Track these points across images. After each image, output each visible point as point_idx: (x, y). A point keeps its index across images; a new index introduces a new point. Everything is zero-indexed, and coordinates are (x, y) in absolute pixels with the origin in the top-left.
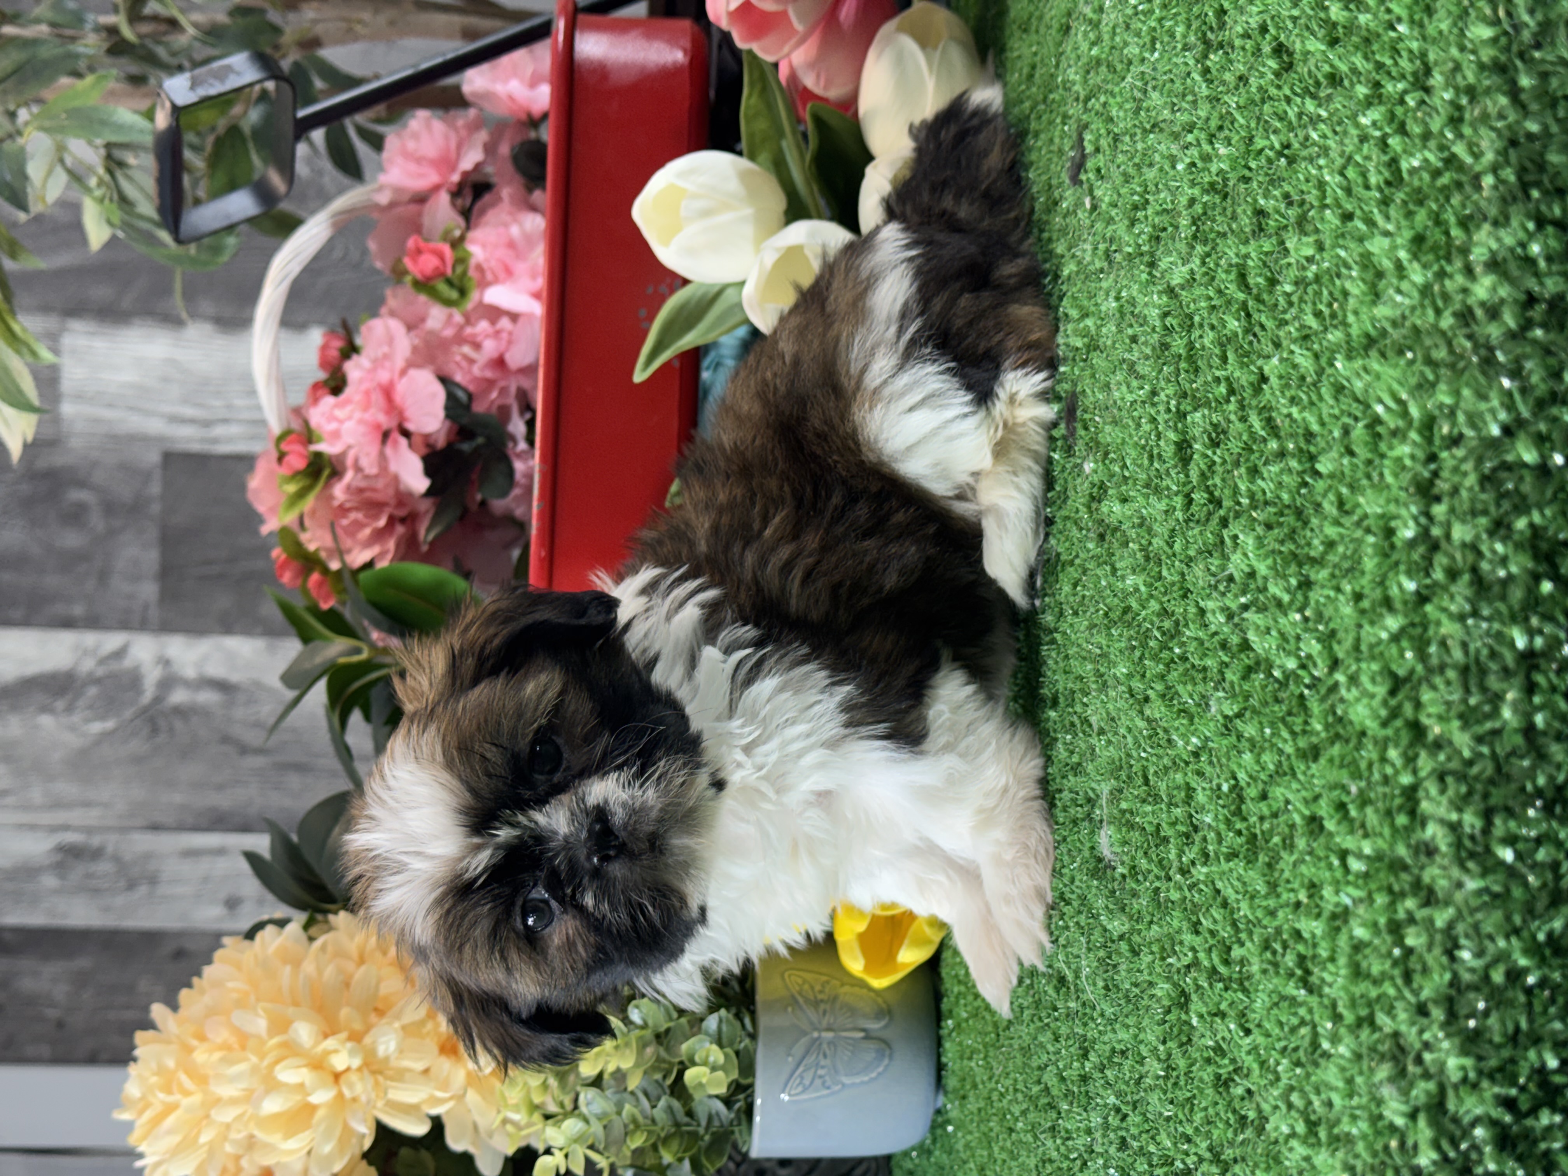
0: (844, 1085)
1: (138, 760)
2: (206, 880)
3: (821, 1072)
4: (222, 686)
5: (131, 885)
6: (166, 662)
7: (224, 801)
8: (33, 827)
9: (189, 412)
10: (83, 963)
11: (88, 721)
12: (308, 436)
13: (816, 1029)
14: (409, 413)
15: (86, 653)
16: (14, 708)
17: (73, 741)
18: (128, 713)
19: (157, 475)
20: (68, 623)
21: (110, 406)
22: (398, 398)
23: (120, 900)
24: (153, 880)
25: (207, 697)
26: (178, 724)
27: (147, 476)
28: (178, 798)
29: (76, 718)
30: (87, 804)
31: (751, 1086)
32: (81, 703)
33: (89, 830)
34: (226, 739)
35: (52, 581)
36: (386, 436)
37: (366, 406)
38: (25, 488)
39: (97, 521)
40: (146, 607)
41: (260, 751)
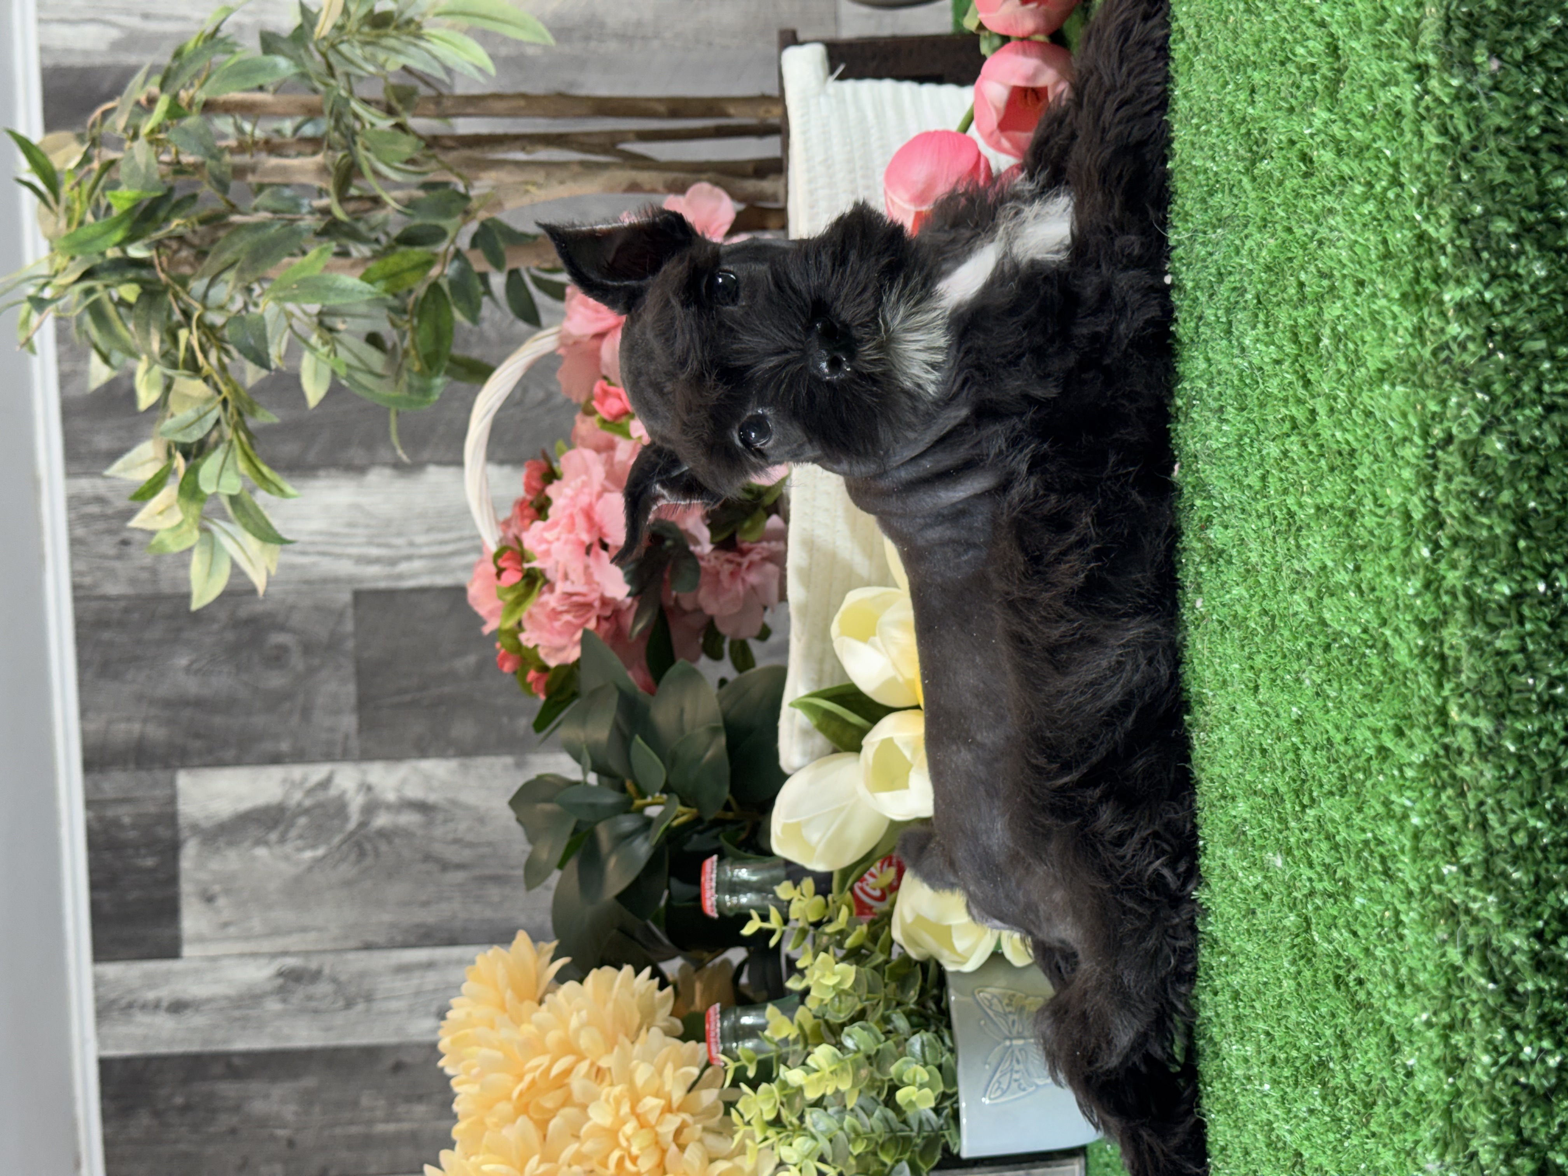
0: (1037, 1086)
1: (348, 884)
2: (418, 993)
3: (1016, 1076)
4: (422, 807)
5: (349, 1004)
6: (369, 788)
7: (429, 917)
8: (254, 955)
9: (374, 552)
10: (309, 1082)
11: (300, 850)
12: (521, 556)
13: (1007, 1038)
14: (606, 530)
15: (294, 785)
16: (231, 844)
17: (288, 870)
18: (337, 840)
19: (350, 612)
20: (276, 760)
21: (303, 553)
22: (597, 518)
23: (339, 1019)
24: (369, 998)
25: (409, 819)
26: (384, 847)
27: (341, 614)
28: (387, 917)
29: (289, 848)
30: (304, 929)
31: (956, 1094)
32: (293, 833)
33: (307, 954)
34: (428, 858)
35: (259, 721)
36: (588, 550)
37: (572, 527)
38: (230, 636)
39: (297, 662)
40: (347, 737)
41: (460, 867)
